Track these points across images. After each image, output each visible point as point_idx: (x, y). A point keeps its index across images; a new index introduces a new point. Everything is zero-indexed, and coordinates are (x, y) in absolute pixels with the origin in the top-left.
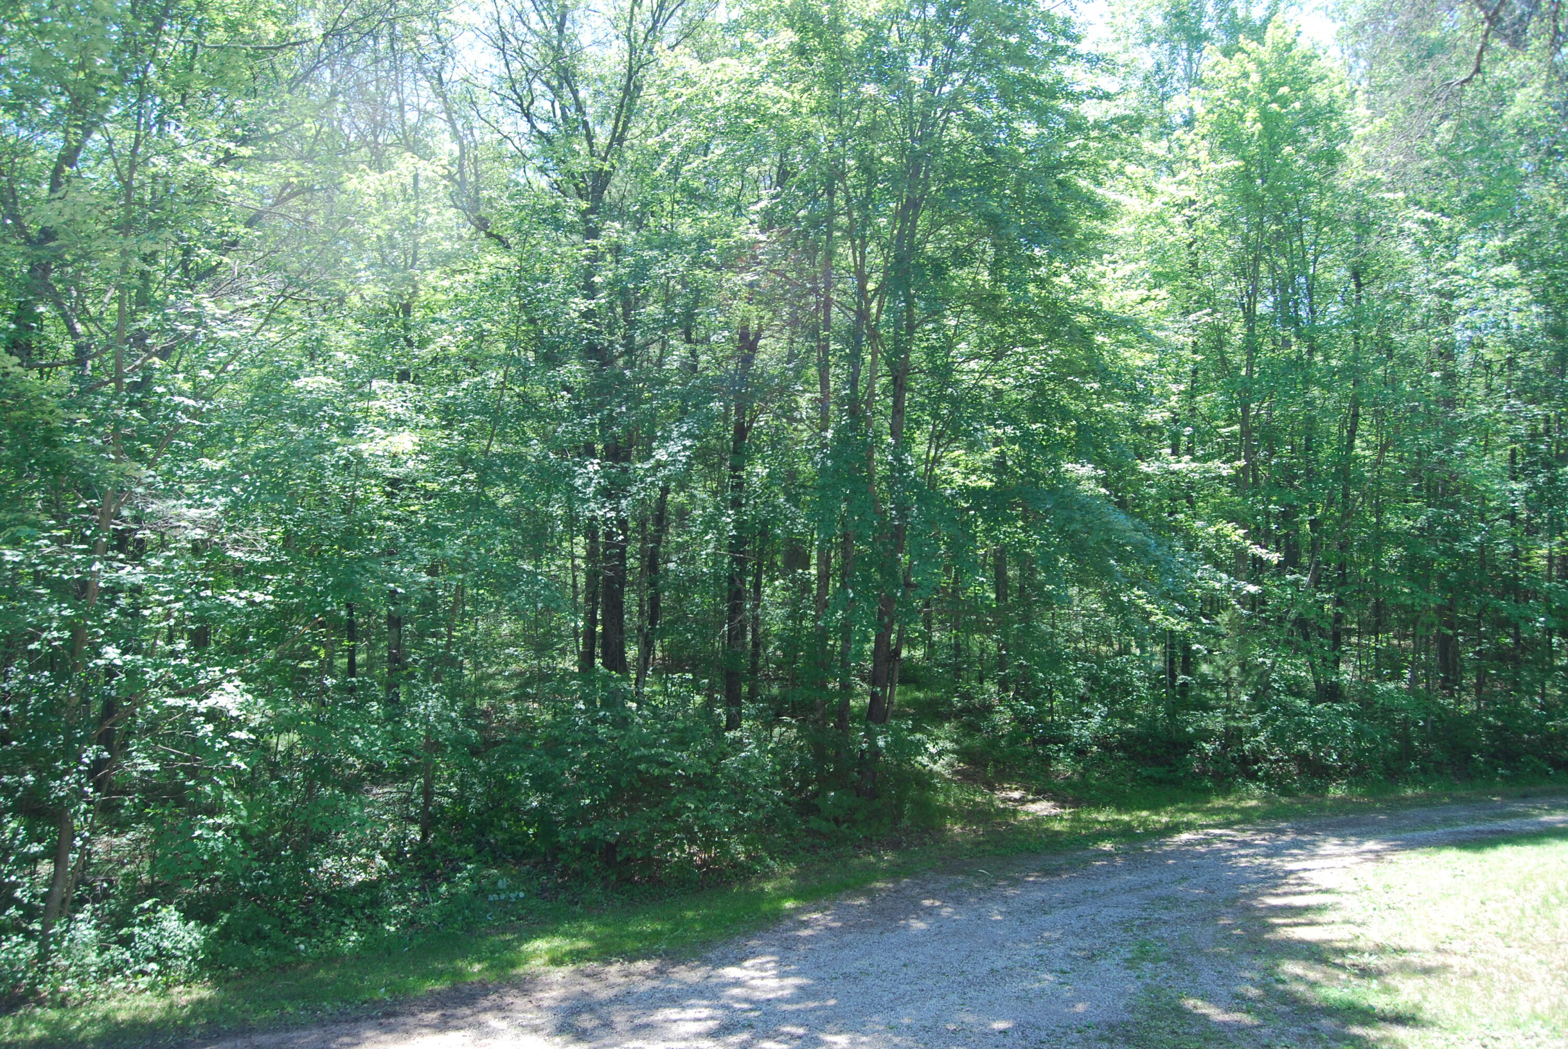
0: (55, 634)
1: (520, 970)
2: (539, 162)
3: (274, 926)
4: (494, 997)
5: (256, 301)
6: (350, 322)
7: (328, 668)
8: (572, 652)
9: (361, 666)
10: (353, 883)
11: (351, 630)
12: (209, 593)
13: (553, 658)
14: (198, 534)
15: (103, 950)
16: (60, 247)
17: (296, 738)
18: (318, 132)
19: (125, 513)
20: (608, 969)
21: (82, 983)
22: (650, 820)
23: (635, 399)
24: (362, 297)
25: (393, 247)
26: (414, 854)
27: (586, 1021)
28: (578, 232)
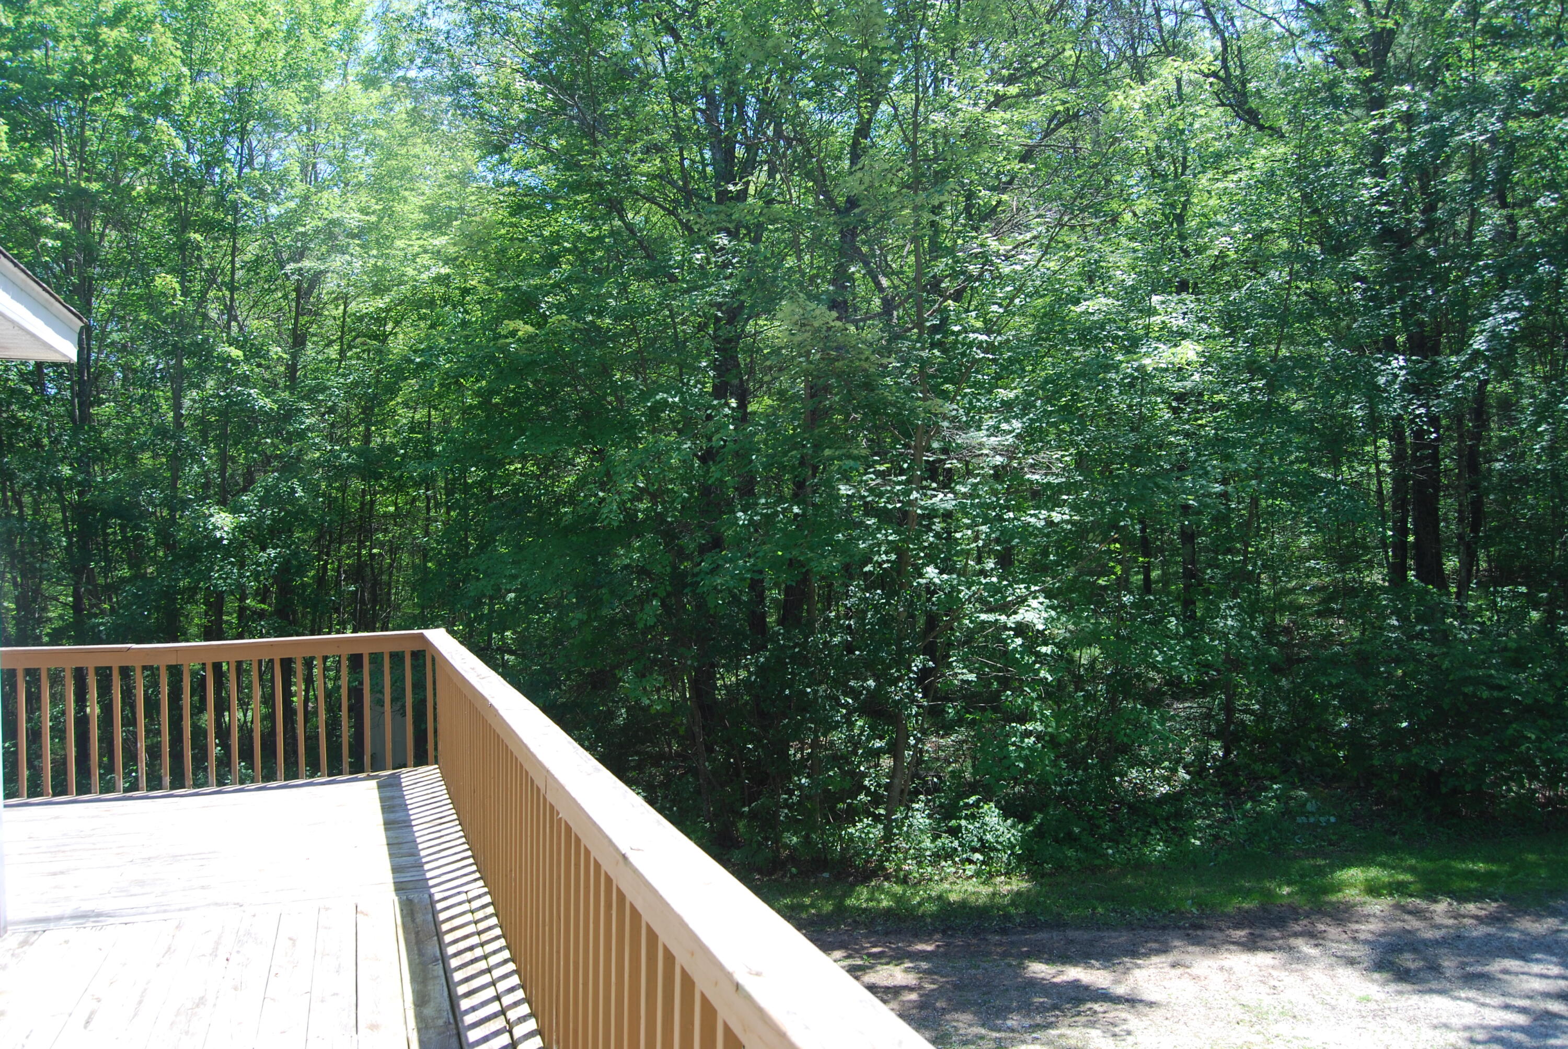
0: (884, 557)
1: (1333, 898)
2: (1311, 37)
3: (1084, 830)
4: (1305, 922)
5: (1035, 233)
6: (1124, 240)
7: (1123, 584)
8: (1380, 565)
9: (1157, 582)
10: (1157, 795)
11: (1145, 546)
12: (1011, 515)
13: (1359, 571)
14: (999, 460)
15: (935, 838)
16: (863, 212)
17: (1097, 652)
18: (1078, 58)
19: (935, 445)
20: (1434, 907)
21: (919, 864)
22: (1479, 749)
23: (1441, 279)
24: (1135, 215)
25: (1162, 158)
26: (1217, 769)
27: (1409, 961)
28: (1360, 105)
